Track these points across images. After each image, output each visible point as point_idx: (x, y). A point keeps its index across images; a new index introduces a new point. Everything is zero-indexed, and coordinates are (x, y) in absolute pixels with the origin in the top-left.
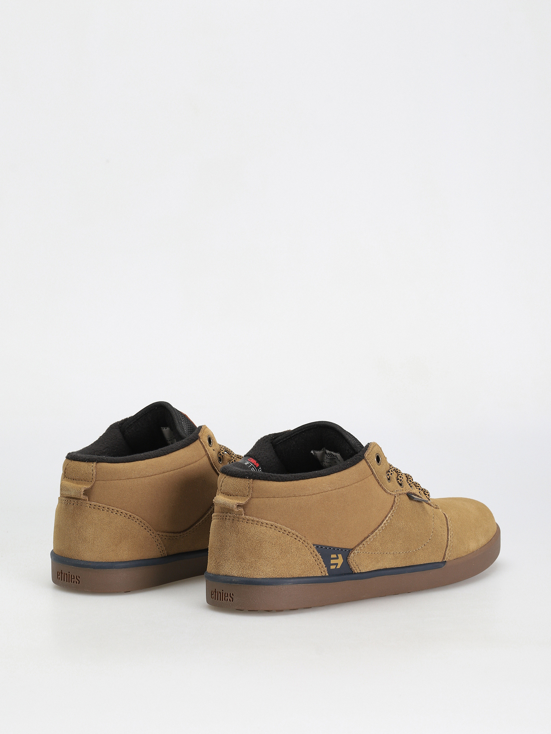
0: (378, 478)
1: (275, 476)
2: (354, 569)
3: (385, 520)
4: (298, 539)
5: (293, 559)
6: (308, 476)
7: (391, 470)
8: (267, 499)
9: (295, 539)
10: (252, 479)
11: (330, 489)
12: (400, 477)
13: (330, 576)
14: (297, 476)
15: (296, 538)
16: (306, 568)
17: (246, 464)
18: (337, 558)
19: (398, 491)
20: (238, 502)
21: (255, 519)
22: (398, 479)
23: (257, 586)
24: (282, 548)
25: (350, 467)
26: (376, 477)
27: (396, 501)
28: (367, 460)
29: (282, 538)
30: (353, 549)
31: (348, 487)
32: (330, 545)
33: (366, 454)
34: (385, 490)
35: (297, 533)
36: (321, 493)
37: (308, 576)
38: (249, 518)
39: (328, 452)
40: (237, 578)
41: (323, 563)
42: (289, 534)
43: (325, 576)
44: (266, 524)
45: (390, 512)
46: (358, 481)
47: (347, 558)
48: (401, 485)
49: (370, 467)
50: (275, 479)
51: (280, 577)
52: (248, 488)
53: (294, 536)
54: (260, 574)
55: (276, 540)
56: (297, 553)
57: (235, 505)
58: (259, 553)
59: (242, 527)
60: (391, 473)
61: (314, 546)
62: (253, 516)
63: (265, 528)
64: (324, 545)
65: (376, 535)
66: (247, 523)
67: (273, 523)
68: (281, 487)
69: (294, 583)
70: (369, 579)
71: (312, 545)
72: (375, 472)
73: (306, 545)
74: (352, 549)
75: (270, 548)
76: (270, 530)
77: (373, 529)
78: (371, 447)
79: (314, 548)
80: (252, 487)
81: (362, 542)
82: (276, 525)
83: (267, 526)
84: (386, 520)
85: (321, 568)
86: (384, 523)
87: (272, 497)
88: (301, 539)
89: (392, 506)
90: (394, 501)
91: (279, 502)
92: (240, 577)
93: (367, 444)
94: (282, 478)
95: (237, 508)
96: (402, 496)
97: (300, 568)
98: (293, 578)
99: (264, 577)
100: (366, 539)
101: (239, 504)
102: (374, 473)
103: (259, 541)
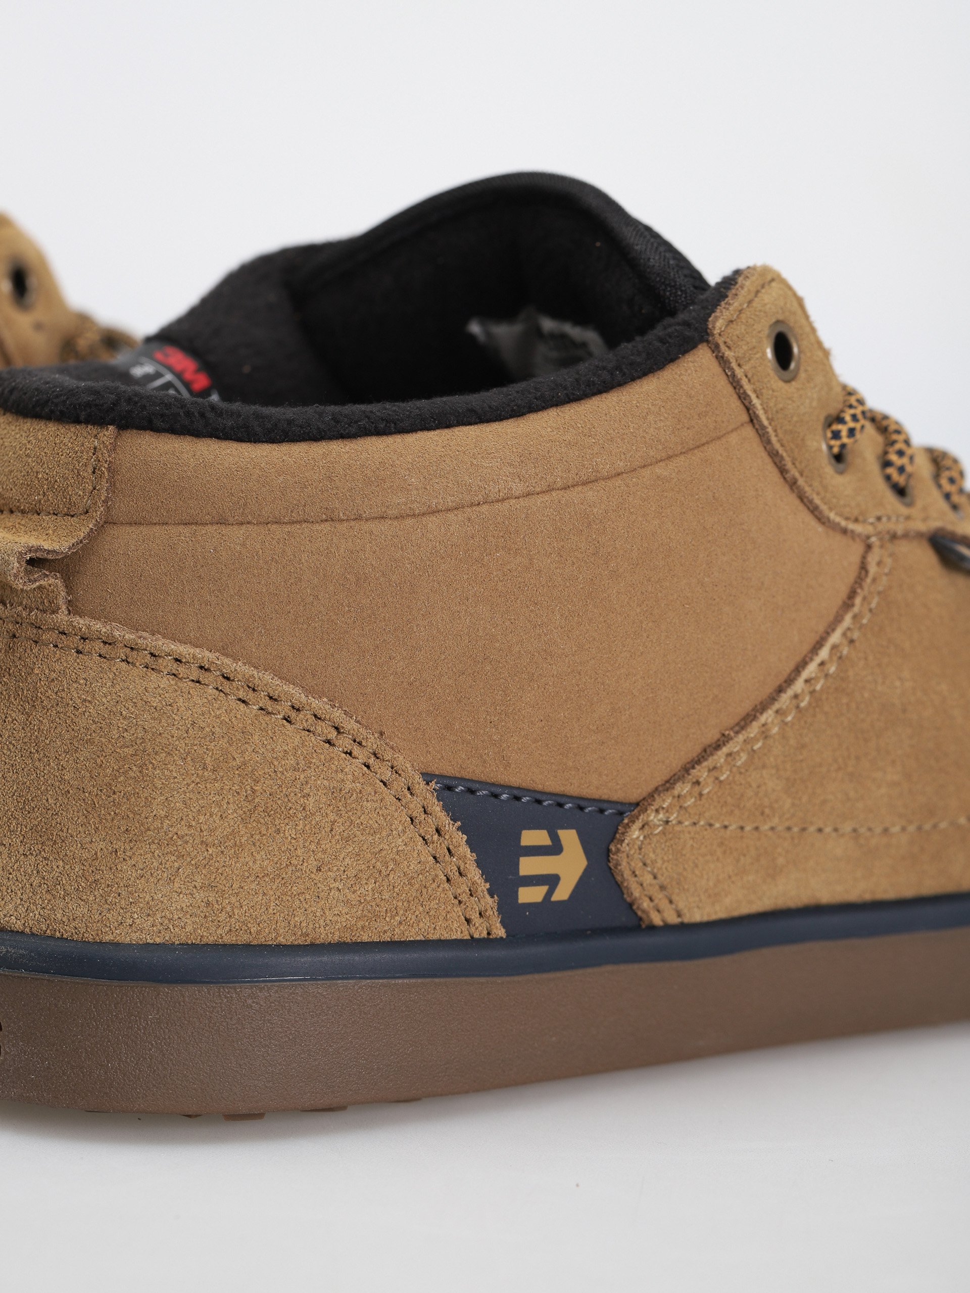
0: (777, 446)
1: (232, 414)
2: (646, 904)
3: (812, 660)
4: (345, 742)
5: (313, 847)
6: (409, 417)
7: (852, 411)
8: (186, 530)
9: (329, 742)
10: (111, 428)
11: (518, 488)
12: (901, 453)
13: (512, 939)
14: (346, 416)
15: (335, 741)
16: (386, 896)
17: (138, 371)
18: (555, 849)
19: (884, 519)
20: (33, 542)
21: (117, 633)
22: (887, 464)
23: (116, 983)
24: (254, 791)
25: (633, 379)
26: (769, 442)
27: (873, 569)
28: (723, 347)
29: (256, 737)
30: (638, 806)
31: (618, 482)
32: (515, 780)
33: (717, 318)
34: (814, 510)
35: (337, 715)
36: (472, 505)
37: (396, 938)
38: (89, 627)
39: (548, 324)
40: (18, 938)
41: (475, 874)
42: (293, 714)
43: (488, 942)
44: (177, 660)
45: (838, 619)
46: (670, 453)
47: (608, 851)
48: (901, 492)
49: (735, 383)
50: (232, 428)
51: (244, 938)
52: (90, 470)
53: (320, 727)
54: (138, 921)
55: (226, 746)
56: (332, 817)
57: (14, 560)
58: (135, 814)
59: (54, 675)
60: (851, 424)
61: (428, 784)
62: (107, 618)
63: (166, 682)
64: (483, 778)
65: (765, 734)
66: (79, 652)
67: (211, 656)
68: (261, 469)
69: (314, 975)
70: (726, 960)
71: (418, 778)
72: (761, 413)
73: (388, 775)
74: (637, 804)
75: (188, 785)
76: (195, 690)
77: (747, 706)
78: (746, 287)
79: (429, 795)
80: (109, 469)
81: (687, 768)
82: (229, 665)
83: (182, 670)
84: (818, 660)
85: (464, 897)
86: (805, 674)
87: (212, 524)
88: (360, 743)
89: (852, 594)
90: (863, 567)
91: (244, 545)
92: (33, 934)
93: (727, 271)
94: (269, 426)
95: (27, 572)
96: (903, 547)
97: (350, 896)
98: (314, 948)
99: (158, 940)
100: (712, 754)
101: (39, 555)
102: (757, 417)
103: (130, 751)
